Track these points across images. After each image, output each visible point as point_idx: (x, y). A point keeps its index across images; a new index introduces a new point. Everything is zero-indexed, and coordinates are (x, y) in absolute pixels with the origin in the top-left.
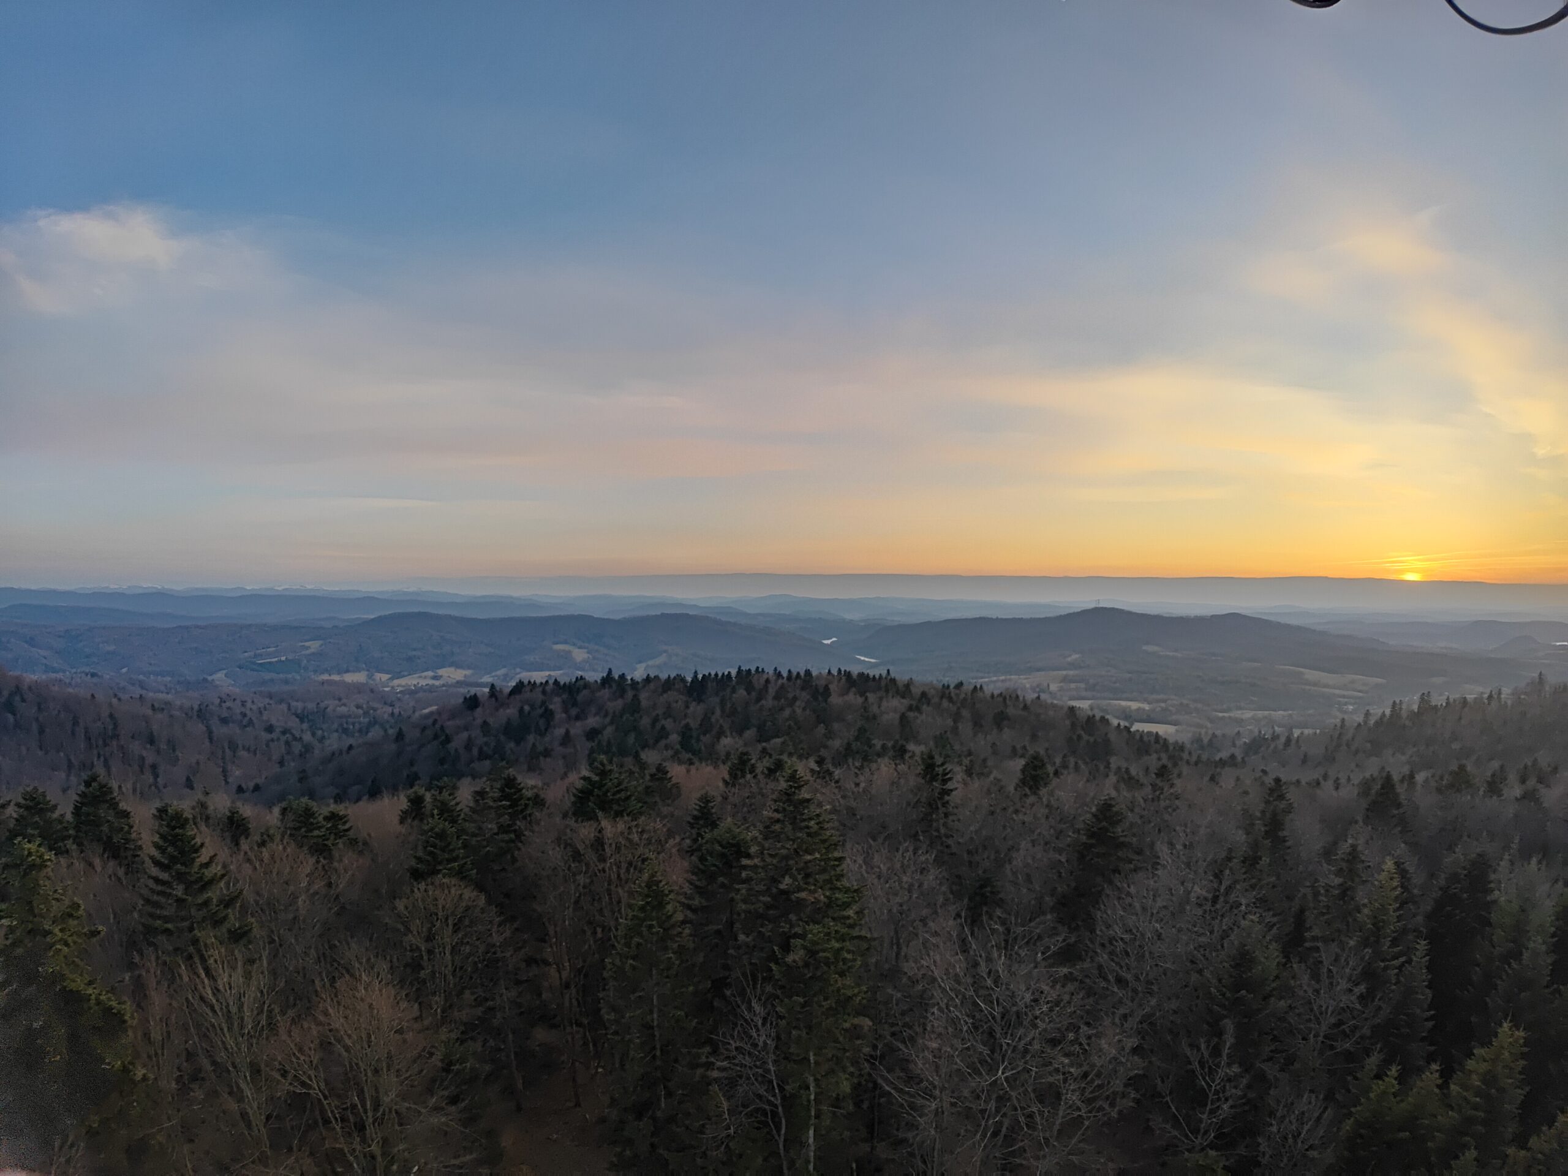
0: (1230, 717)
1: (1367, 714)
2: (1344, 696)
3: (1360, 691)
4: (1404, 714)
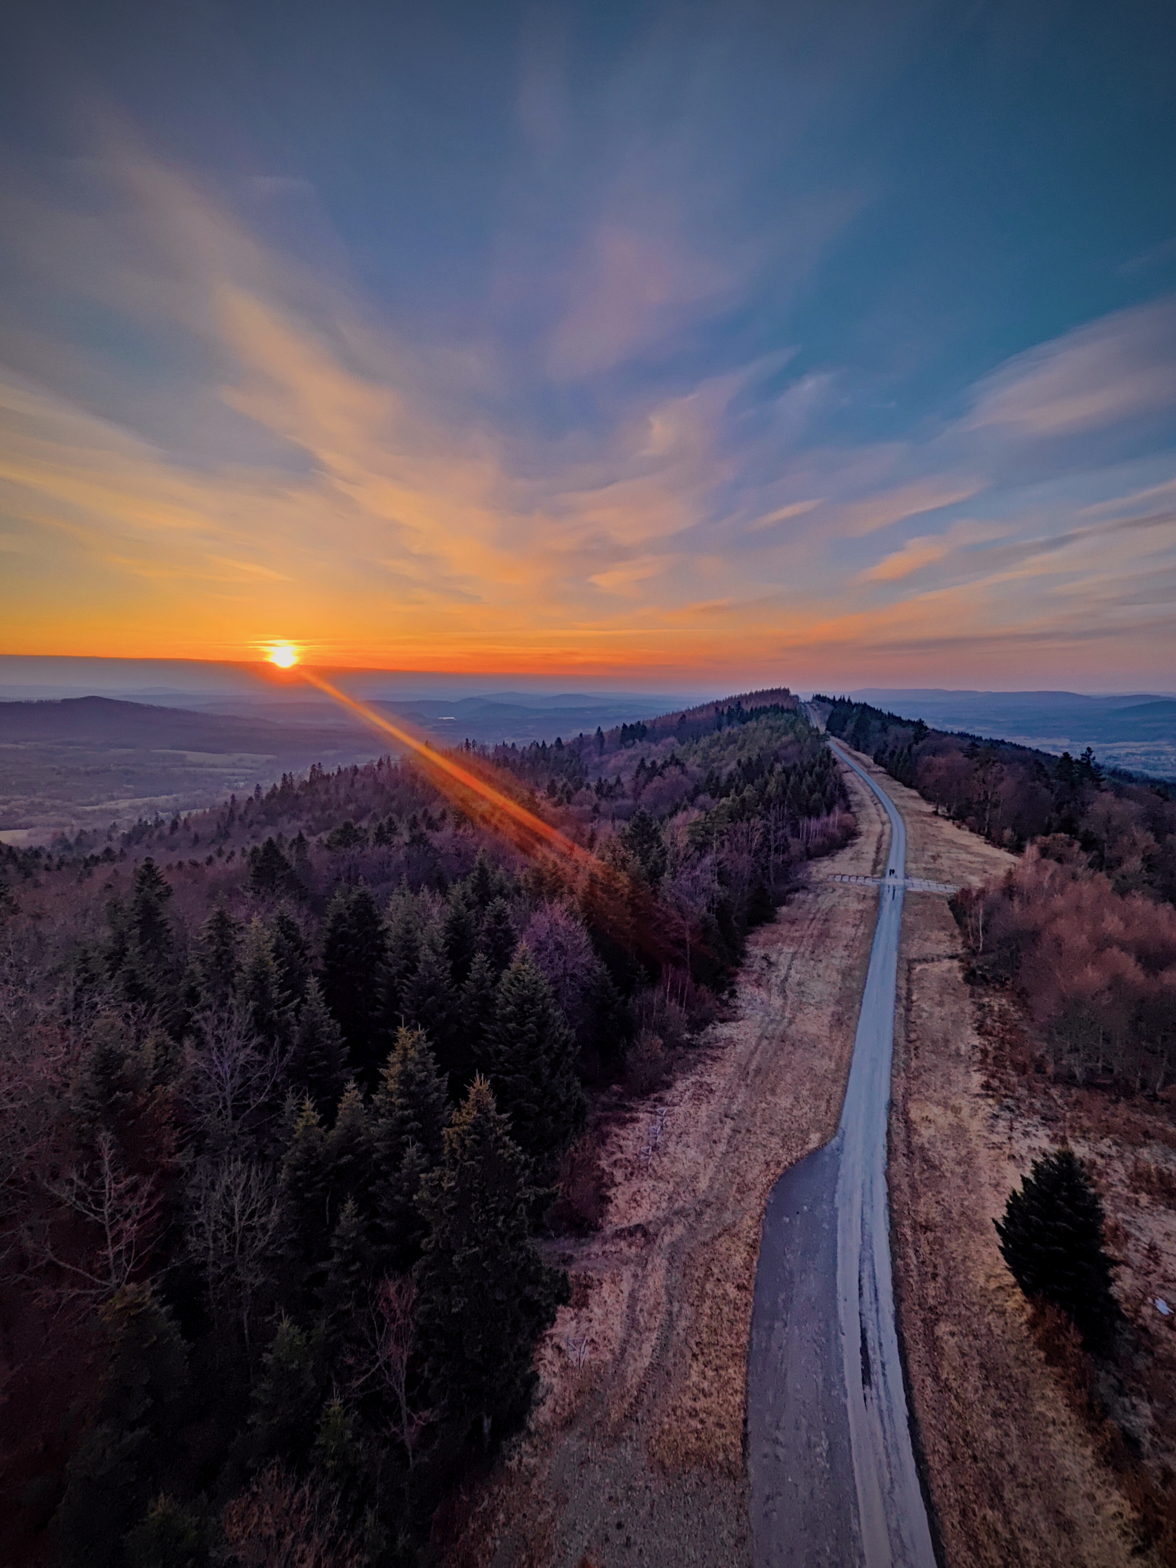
0: (101, 811)
1: (258, 788)
2: (234, 774)
3: (251, 768)
4: (296, 784)
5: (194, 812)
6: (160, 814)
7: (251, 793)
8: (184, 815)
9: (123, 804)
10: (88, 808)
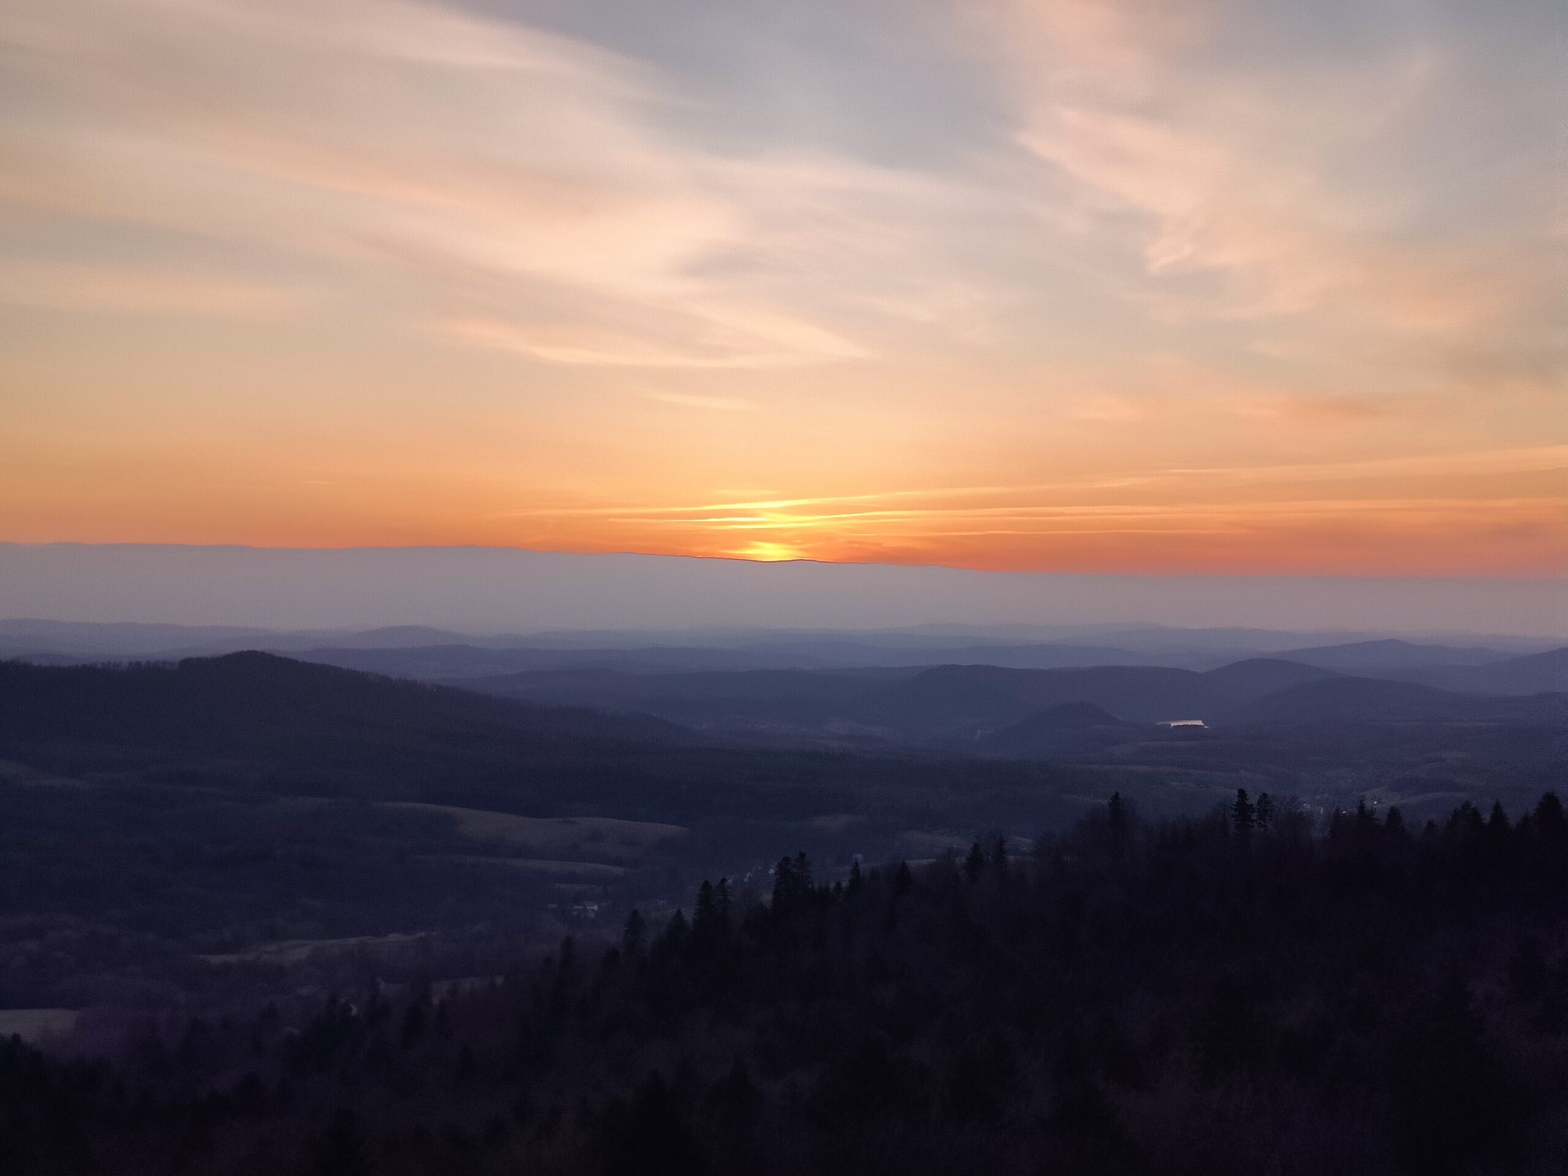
0: (244, 967)
1: (635, 923)
2: (573, 878)
3: (617, 862)
4: (737, 914)
5: (467, 985)
6: (383, 986)
7: (613, 935)
8: (439, 992)
9: (297, 952)
10: (216, 960)
